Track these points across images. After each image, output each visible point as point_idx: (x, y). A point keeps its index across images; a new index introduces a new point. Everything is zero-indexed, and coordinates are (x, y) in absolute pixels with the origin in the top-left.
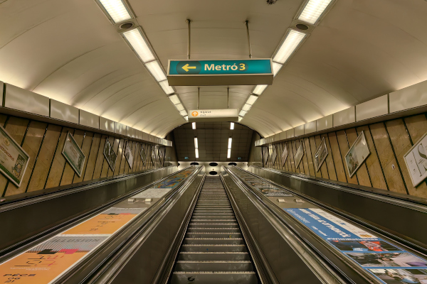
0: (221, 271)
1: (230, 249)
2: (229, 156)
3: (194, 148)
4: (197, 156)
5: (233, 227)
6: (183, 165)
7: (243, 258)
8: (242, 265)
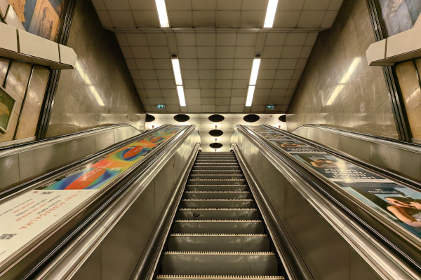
0: (224, 207)
1: (233, 189)
2: (249, 103)
3: (175, 86)
4: (183, 103)
5: (235, 169)
6: (161, 119)
7: (245, 196)
8: (244, 203)
